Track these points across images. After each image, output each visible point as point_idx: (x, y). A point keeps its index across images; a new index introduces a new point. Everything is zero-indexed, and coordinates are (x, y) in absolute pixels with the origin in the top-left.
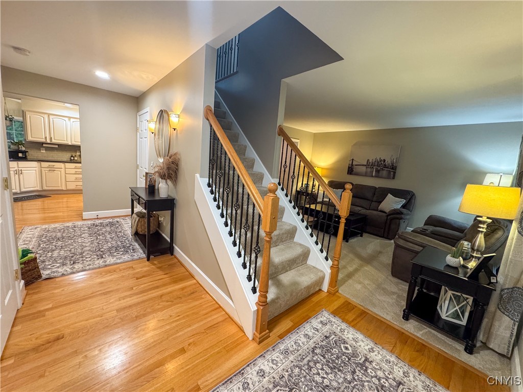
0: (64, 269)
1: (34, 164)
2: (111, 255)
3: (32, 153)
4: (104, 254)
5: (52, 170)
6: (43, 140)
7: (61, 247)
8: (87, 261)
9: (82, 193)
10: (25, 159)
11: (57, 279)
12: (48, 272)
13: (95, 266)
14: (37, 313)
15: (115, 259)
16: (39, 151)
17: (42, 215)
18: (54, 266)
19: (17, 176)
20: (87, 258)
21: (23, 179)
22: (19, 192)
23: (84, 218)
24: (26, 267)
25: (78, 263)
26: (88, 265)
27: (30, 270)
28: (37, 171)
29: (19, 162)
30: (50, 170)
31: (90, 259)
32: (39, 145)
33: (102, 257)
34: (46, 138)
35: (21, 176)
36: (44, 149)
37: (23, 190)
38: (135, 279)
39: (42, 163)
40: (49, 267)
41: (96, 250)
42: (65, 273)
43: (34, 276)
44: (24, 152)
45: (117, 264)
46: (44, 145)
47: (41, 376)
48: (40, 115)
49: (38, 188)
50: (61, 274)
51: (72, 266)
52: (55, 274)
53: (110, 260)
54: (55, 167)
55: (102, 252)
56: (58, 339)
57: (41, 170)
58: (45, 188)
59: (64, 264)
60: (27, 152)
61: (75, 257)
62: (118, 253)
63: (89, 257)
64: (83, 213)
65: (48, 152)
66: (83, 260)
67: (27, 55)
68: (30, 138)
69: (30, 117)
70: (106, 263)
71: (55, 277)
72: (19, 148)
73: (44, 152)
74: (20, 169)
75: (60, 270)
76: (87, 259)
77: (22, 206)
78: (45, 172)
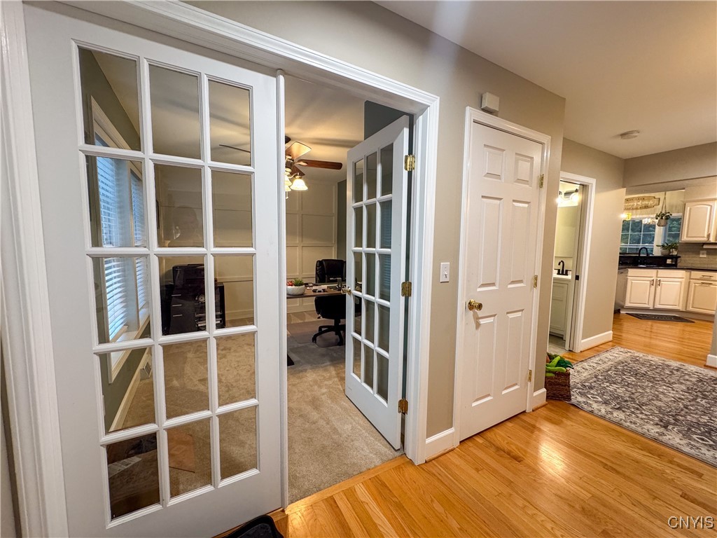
0: (599, 408)
1: (681, 273)
2: (687, 434)
3: (686, 259)
4: (674, 424)
5: (706, 283)
6: (704, 239)
7: (629, 384)
8: (638, 417)
9: (713, 322)
10: (674, 266)
11: (581, 412)
12: (580, 399)
13: (639, 429)
14: (529, 424)
15: (684, 442)
16: (697, 256)
17: (653, 342)
18: (594, 398)
19: (653, 287)
20: (642, 413)
21: (661, 292)
22: (652, 308)
23: (707, 364)
24: (556, 379)
25: (624, 411)
26: (631, 422)
27: (559, 384)
28: (683, 284)
29: (659, 271)
30: (703, 283)
31: (644, 417)
32: (697, 247)
33: (666, 427)
34: (709, 236)
35: (659, 288)
36: (705, 252)
37: (658, 306)
38: (681, 493)
39: (693, 272)
40: (589, 396)
41: (670, 412)
42: (596, 412)
43: (562, 393)
44: (675, 258)
45: (678, 450)
46: (705, 247)
47: (477, 470)
48: (705, 203)
49: (680, 308)
50: (590, 409)
51: (611, 410)
52: (585, 407)
53: (674, 437)
54: (712, 278)
55: (676, 420)
56: (517, 459)
57: (689, 282)
58: (690, 309)
59: (606, 403)
60: (680, 257)
61: (629, 403)
62: (703, 440)
63: (646, 415)
64: (709, 355)
65: (710, 257)
66: (633, 413)
67: (636, 136)
68: (684, 238)
69: (690, 209)
70: (660, 438)
71: (581, 409)
72: (670, 252)
73: (705, 256)
74: (659, 279)
75: (595, 406)
76: (640, 416)
77: (652, 326)
78: (695, 286)
